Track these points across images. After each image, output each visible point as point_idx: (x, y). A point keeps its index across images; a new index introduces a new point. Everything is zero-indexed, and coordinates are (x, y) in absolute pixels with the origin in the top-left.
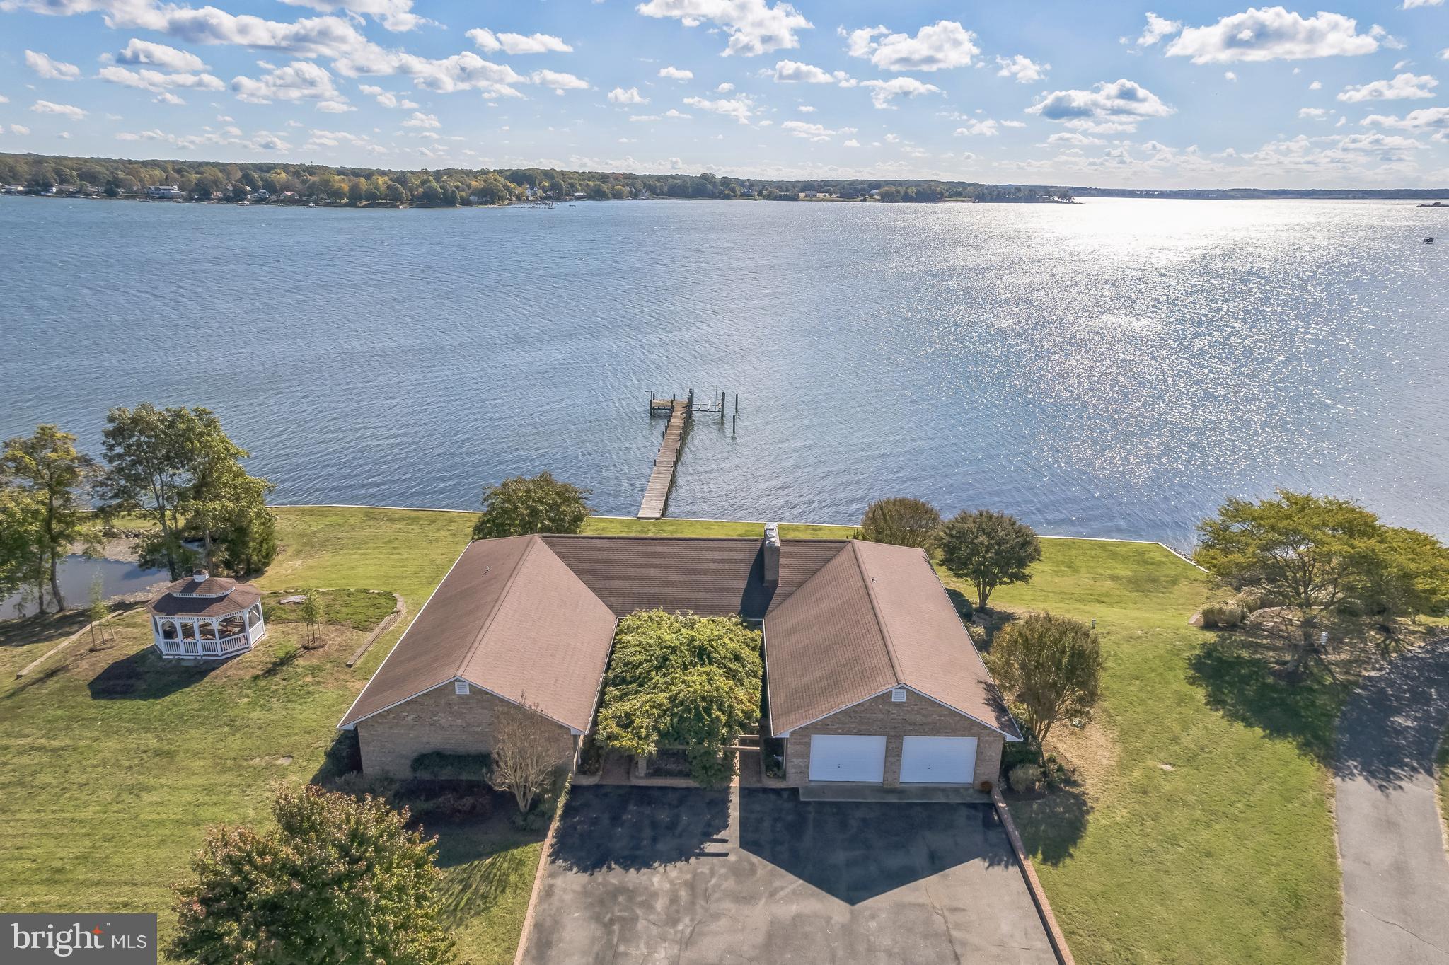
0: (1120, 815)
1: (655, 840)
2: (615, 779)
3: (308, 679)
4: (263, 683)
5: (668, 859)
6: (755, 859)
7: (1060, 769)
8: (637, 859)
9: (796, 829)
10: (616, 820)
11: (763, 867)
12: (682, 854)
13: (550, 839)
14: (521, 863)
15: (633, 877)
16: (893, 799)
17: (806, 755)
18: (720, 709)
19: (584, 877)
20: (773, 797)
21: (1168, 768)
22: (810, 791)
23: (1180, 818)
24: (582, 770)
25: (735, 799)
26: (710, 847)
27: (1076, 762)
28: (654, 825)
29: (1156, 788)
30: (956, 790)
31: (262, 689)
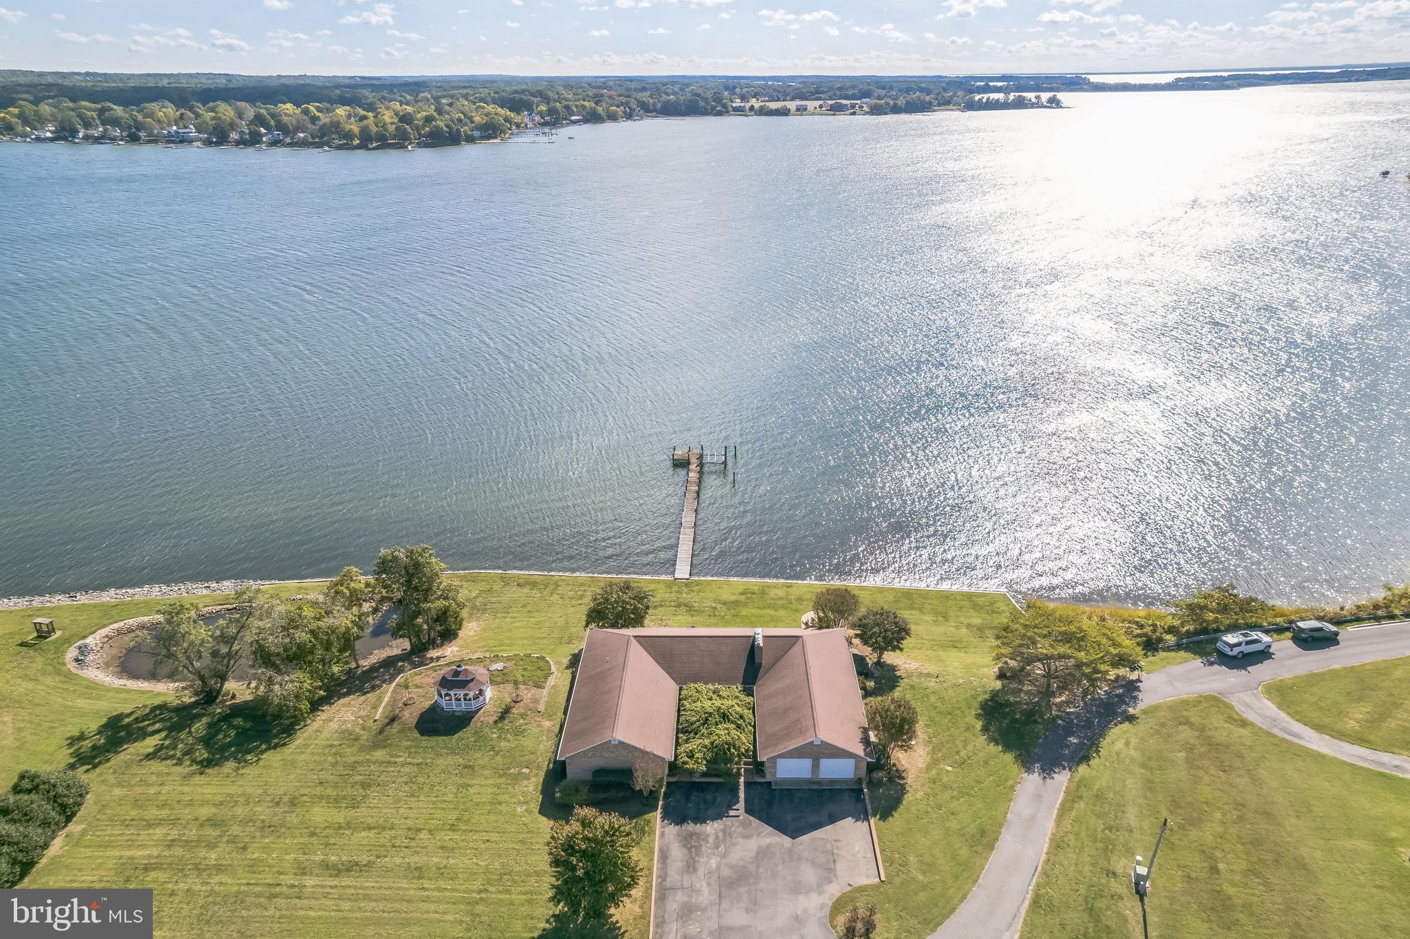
0: (920, 795)
1: (706, 810)
2: (685, 779)
3: (521, 721)
4: (500, 725)
5: (713, 820)
6: (751, 818)
7: (897, 770)
8: (700, 819)
9: (770, 804)
10: (688, 799)
11: (755, 822)
12: (719, 816)
13: (659, 811)
14: (649, 822)
15: (698, 828)
16: (815, 787)
17: (775, 767)
18: (734, 748)
19: (678, 827)
20: (759, 787)
21: (950, 769)
22: (777, 783)
23: (947, 795)
24: (669, 775)
25: (742, 787)
26: (732, 813)
27: (906, 766)
28: (705, 802)
29: (941, 780)
30: (845, 781)
31: (501, 729)
